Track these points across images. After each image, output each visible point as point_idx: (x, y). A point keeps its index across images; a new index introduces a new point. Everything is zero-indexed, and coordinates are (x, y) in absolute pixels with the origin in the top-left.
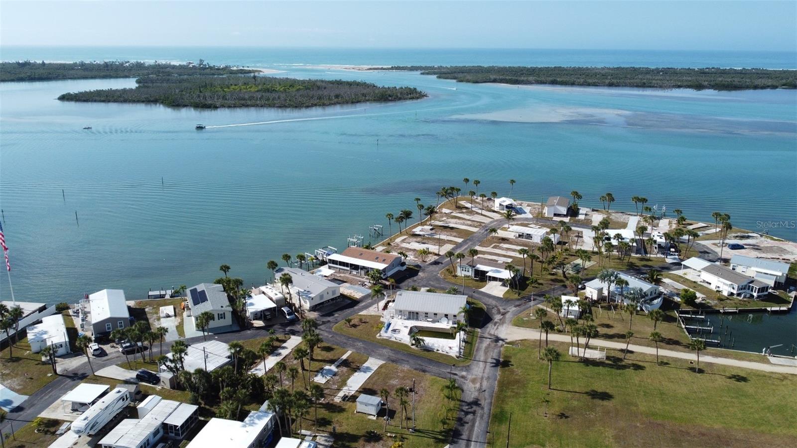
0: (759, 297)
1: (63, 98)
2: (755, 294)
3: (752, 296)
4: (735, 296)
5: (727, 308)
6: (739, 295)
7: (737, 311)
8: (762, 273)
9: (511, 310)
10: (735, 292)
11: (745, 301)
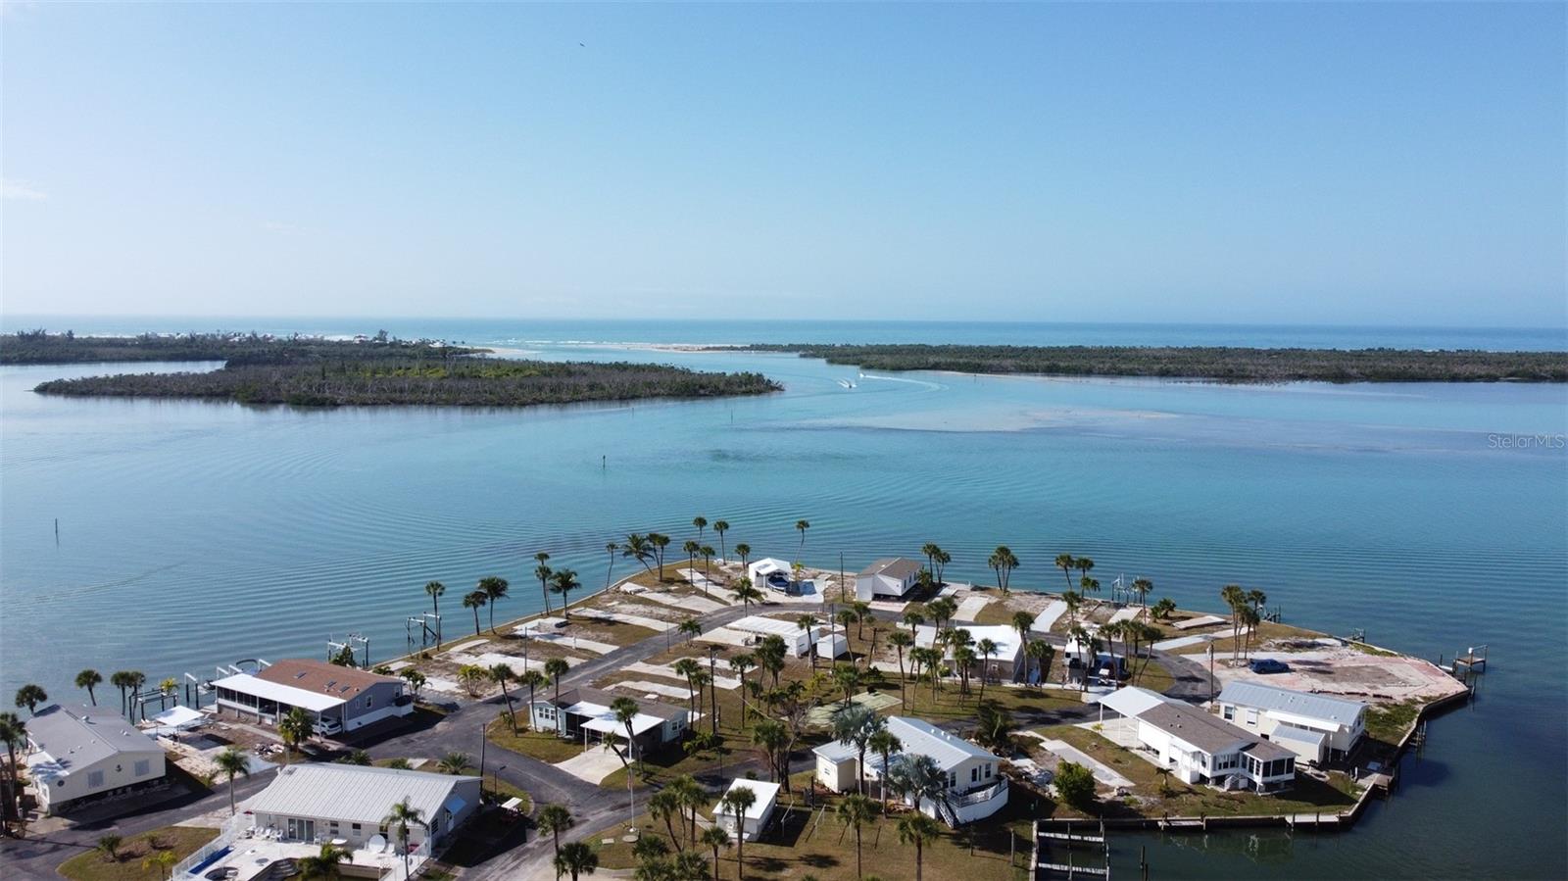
0: (1268, 786)
1: (44, 389)
2: (1258, 779)
3: (1252, 784)
4: (1210, 786)
5: (1178, 817)
6: (1220, 780)
7: (1204, 824)
8: (1291, 725)
9: (592, 819)
10: (1208, 773)
11: (1232, 798)
